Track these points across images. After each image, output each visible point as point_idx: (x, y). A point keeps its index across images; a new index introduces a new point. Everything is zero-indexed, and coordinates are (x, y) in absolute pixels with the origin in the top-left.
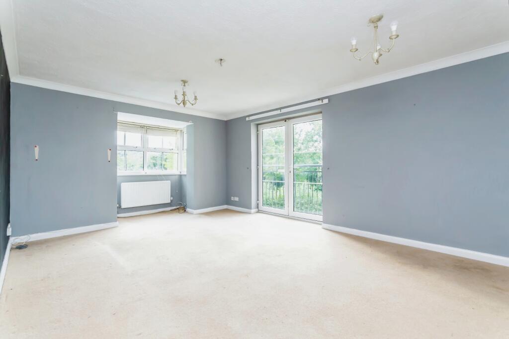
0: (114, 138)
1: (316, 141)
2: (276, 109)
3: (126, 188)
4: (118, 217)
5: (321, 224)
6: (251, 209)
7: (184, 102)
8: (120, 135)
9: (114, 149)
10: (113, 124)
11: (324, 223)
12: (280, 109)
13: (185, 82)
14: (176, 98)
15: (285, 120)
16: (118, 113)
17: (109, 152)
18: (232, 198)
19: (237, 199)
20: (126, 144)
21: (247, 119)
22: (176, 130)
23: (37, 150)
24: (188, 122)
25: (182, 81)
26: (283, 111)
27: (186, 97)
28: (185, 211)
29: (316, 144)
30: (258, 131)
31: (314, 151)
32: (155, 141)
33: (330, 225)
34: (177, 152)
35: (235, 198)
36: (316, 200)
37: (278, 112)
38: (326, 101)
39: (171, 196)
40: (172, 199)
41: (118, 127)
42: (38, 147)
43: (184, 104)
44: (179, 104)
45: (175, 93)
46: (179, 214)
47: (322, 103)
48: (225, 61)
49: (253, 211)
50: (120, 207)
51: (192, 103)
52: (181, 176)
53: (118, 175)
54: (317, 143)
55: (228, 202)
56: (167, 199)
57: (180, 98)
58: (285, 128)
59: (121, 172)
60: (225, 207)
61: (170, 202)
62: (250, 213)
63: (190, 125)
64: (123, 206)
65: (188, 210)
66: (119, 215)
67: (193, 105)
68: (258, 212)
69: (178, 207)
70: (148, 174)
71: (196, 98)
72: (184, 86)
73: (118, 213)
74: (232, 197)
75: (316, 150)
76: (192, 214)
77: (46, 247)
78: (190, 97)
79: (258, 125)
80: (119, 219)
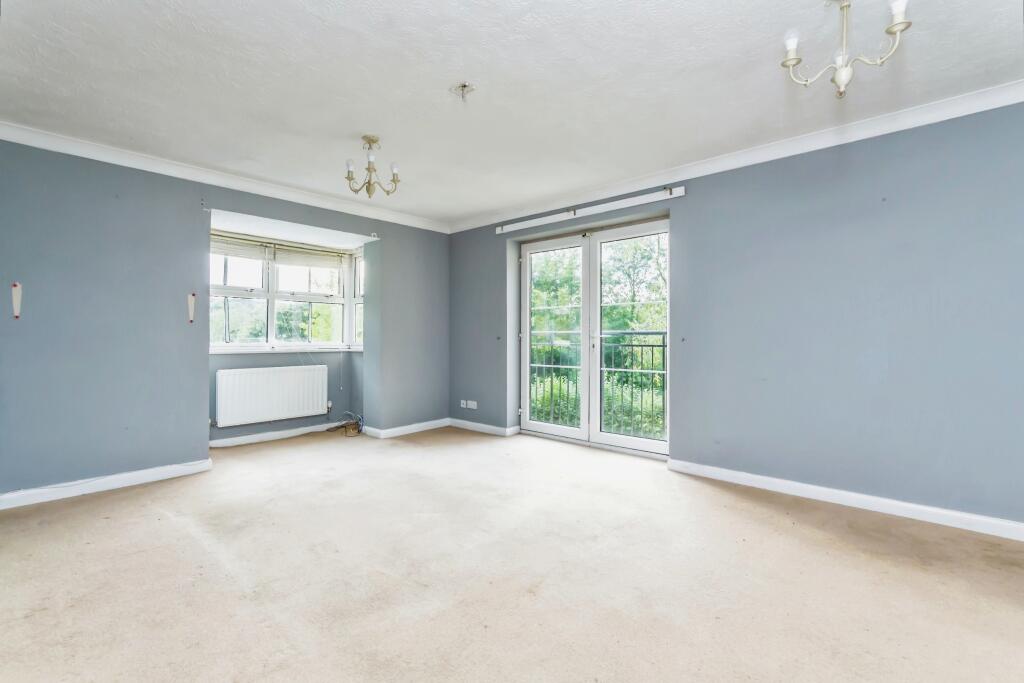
0: (202, 269)
1: (618, 283)
2: (567, 210)
3: (229, 381)
4: (211, 448)
5: (666, 461)
6: (505, 426)
7: (369, 186)
8: (215, 261)
9: (202, 293)
10: (203, 236)
11: (672, 458)
12: (574, 208)
13: (370, 141)
14: (350, 177)
15: (584, 233)
16: (213, 211)
17: (191, 300)
18: (463, 404)
19: (473, 405)
20: (228, 284)
21: (498, 231)
22: (339, 254)
23: (17, 294)
24: (370, 235)
25: (365, 138)
26: (581, 213)
27: (373, 175)
28: (360, 431)
29: (617, 289)
30: (520, 257)
31: (614, 303)
32: (293, 276)
33: (687, 464)
34: (342, 301)
35: (469, 402)
36: (620, 403)
37: (569, 216)
38: (679, 192)
39: (329, 399)
40: (330, 405)
41: (212, 243)
42: (19, 286)
43: (368, 190)
44: (356, 191)
45: (348, 166)
46: (347, 439)
47: (669, 197)
48: (473, 90)
49: (510, 430)
50: (214, 425)
51: (387, 189)
52: (349, 355)
53: (210, 352)
54: (618, 286)
55: (454, 411)
56: (320, 406)
57: (361, 177)
58: (584, 252)
59: (217, 346)
60: (447, 422)
61: (325, 412)
62: (503, 436)
63: (372, 243)
64: (221, 424)
65: (366, 429)
66: (215, 443)
67: (388, 193)
68: (520, 433)
69: (344, 422)
70: (278, 350)
71: (395, 180)
72: (370, 148)
73: (211, 438)
74: (462, 401)
75: (617, 301)
76: (375, 438)
77: (40, 524)
78: (382, 177)
79: (520, 244)
80: (214, 452)
